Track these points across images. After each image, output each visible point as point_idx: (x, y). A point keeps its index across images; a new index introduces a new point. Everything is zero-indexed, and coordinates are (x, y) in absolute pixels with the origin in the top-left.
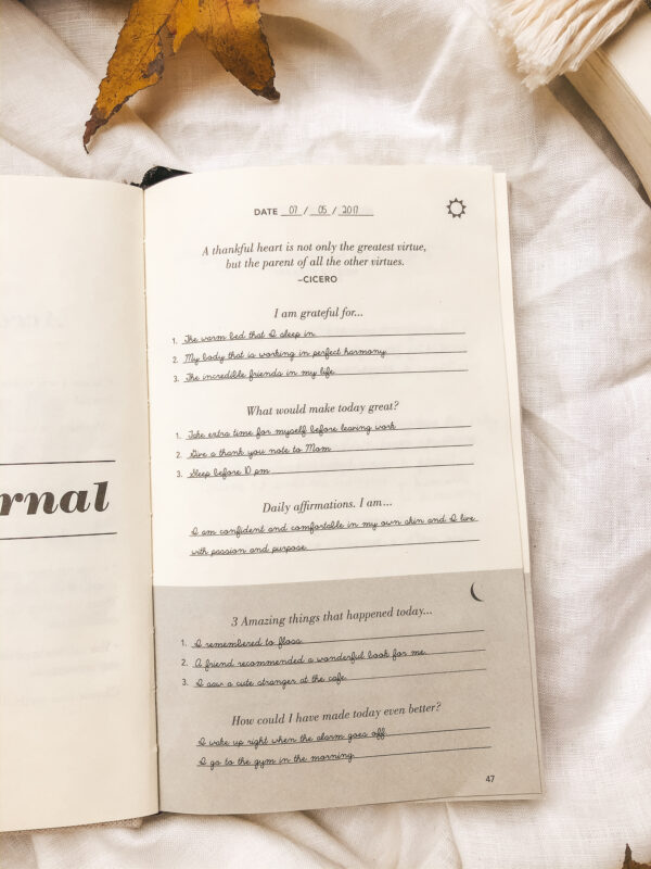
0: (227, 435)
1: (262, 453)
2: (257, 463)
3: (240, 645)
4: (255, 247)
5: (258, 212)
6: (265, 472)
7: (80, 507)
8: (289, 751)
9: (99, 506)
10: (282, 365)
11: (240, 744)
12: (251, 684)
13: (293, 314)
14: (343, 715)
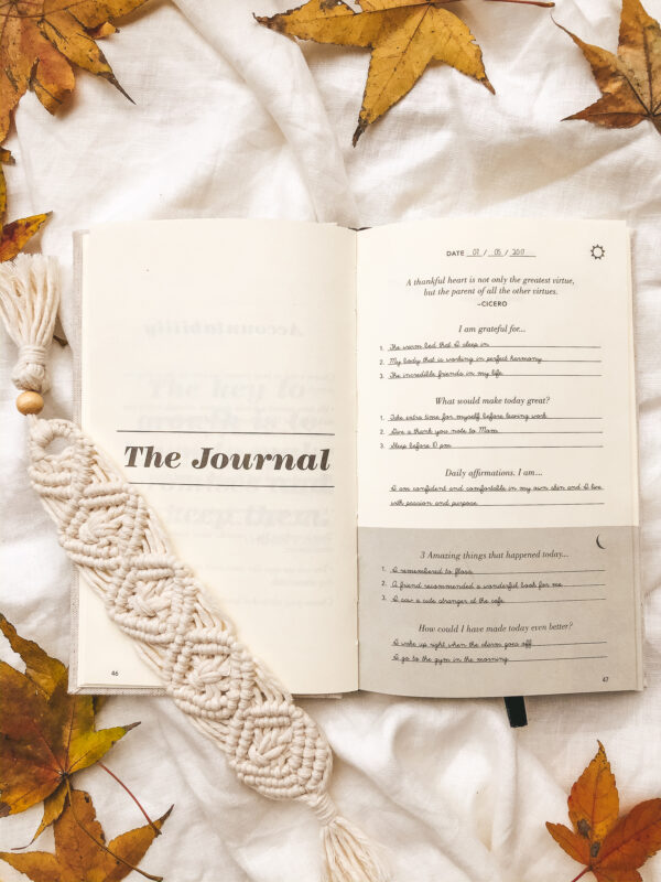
0: (420, 419)
1: (446, 432)
2: (442, 440)
3: (425, 572)
4: (447, 279)
5: (449, 254)
6: (447, 446)
7: (311, 466)
8: (461, 653)
9: (323, 467)
10: (464, 367)
11: (424, 646)
12: (433, 602)
13: (473, 329)
14: (502, 629)
